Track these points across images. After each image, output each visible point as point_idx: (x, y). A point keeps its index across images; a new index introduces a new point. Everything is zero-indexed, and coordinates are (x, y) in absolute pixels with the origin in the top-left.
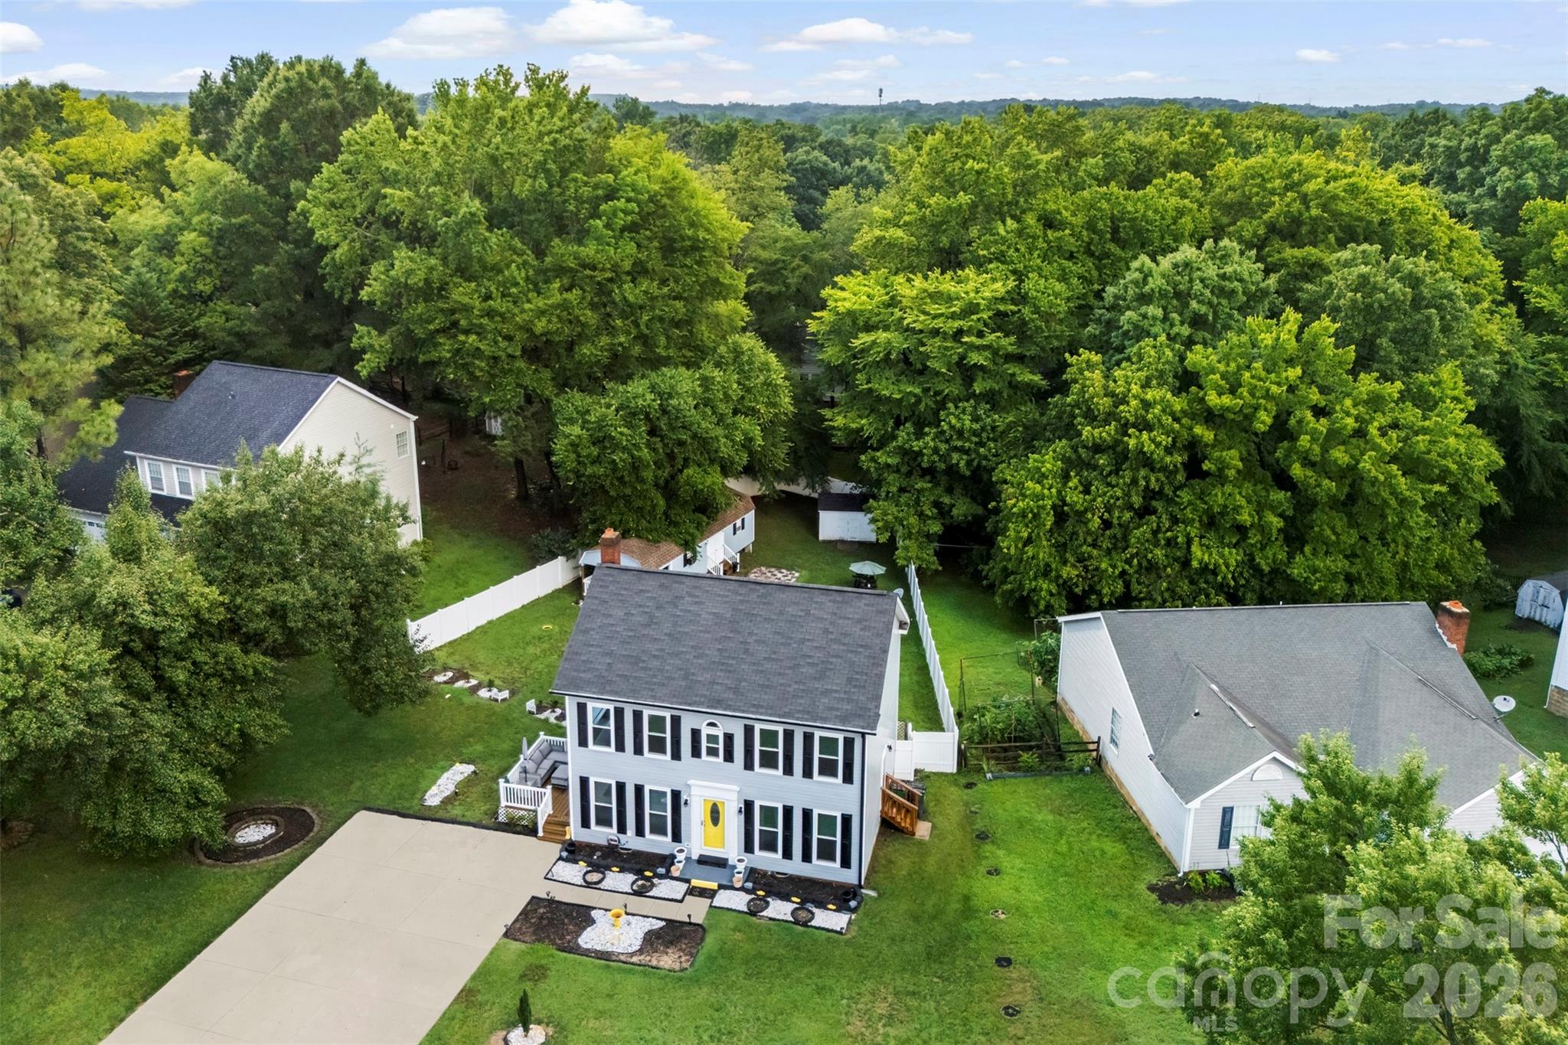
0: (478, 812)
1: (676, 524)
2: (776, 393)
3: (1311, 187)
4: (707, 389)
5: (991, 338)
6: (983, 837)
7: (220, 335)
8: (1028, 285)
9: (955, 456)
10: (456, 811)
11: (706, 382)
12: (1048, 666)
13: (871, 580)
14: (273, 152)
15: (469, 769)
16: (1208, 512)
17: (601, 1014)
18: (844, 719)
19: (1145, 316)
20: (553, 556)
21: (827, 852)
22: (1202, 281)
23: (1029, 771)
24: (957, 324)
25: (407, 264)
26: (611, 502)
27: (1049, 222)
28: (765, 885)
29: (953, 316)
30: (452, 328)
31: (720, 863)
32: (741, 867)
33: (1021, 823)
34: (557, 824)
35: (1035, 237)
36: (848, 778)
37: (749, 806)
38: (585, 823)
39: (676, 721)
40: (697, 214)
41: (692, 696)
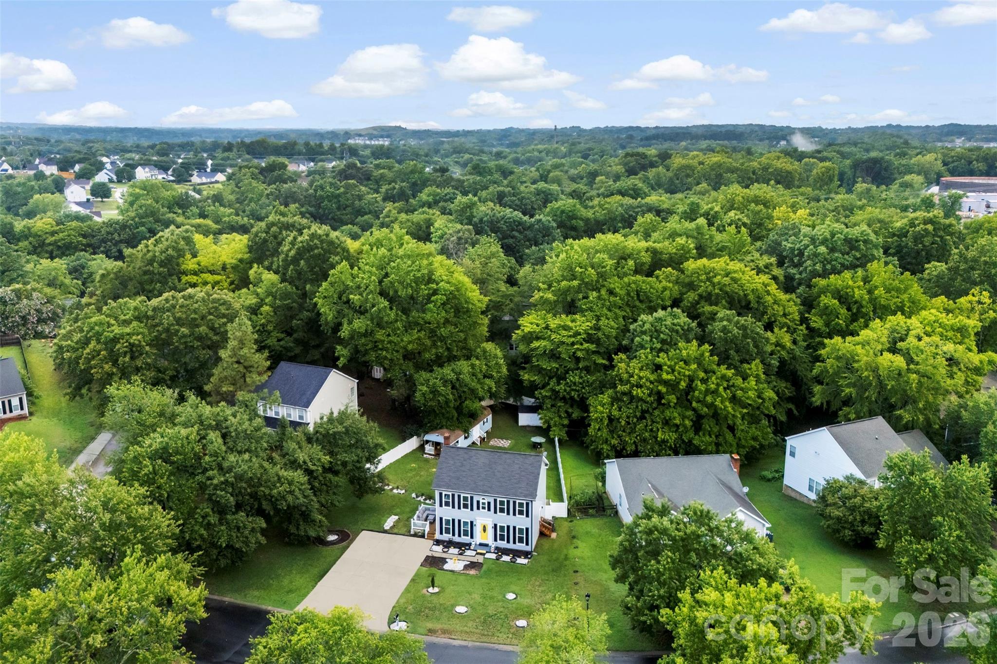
0: (404, 530)
1: (461, 423)
2: (500, 367)
3: (716, 280)
4: (473, 368)
5: (586, 345)
6: (574, 537)
8: (601, 323)
9: (573, 393)
10: (396, 531)
11: (473, 366)
12: (603, 478)
13: (540, 444)
14: (296, 271)
15: (397, 517)
16: (665, 418)
17: (454, 584)
18: (525, 496)
19: (643, 340)
20: (412, 436)
21: (521, 540)
22: (665, 325)
23: (592, 516)
24: (573, 339)
25: (359, 324)
26: (436, 415)
27: (611, 292)
28: (501, 551)
29: (570, 336)
30: (375, 348)
31: (486, 545)
32: (493, 546)
33: (587, 533)
34: (432, 533)
35: (605, 300)
36: (527, 516)
37: (496, 525)
38: (441, 533)
39: (472, 498)
41: (477, 489)
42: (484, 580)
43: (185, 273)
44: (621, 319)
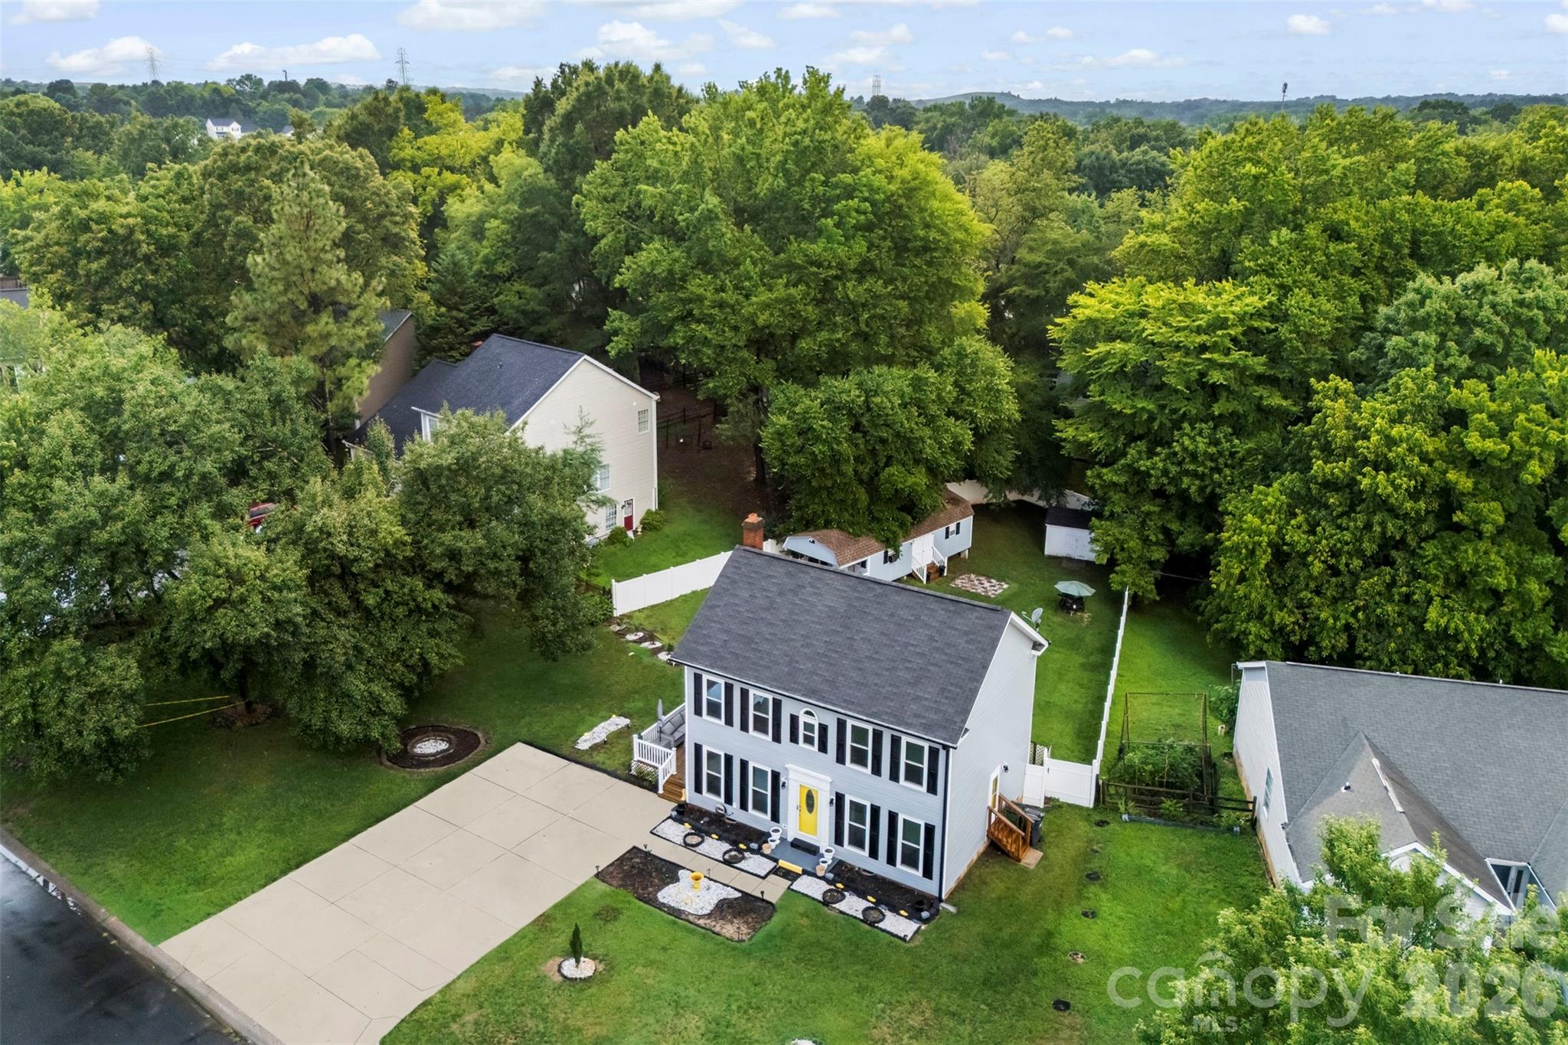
0: (614, 762)
1: (879, 520)
2: (998, 400)
4: (917, 389)
5: (1236, 355)
6: (1093, 877)
7: (509, 312)
8: (1290, 301)
9: (1186, 481)
10: (599, 758)
11: (918, 383)
12: (1231, 713)
13: (1080, 601)
14: (569, 150)
15: (623, 722)
16: (1457, 568)
17: (650, 963)
18: (928, 728)
19: (1415, 343)
21: (910, 859)
22: (1493, 306)
23: (1170, 819)
24: (1201, 339)
25: (654, 254)
27: (1335, 233)
28: (846, 878)
29: (1199, 330)
30: (687, 317)
31: (812, 850)
32: (828, 858)
33: (1140, 872)
34: (675, 784)
35: (1313, 250)
36: (932, 788)
37: (840, 798)
38: (698, 788)
39: (777, 704)
40: (932, 215)
41: (790, 681)
44: (1354, 300)
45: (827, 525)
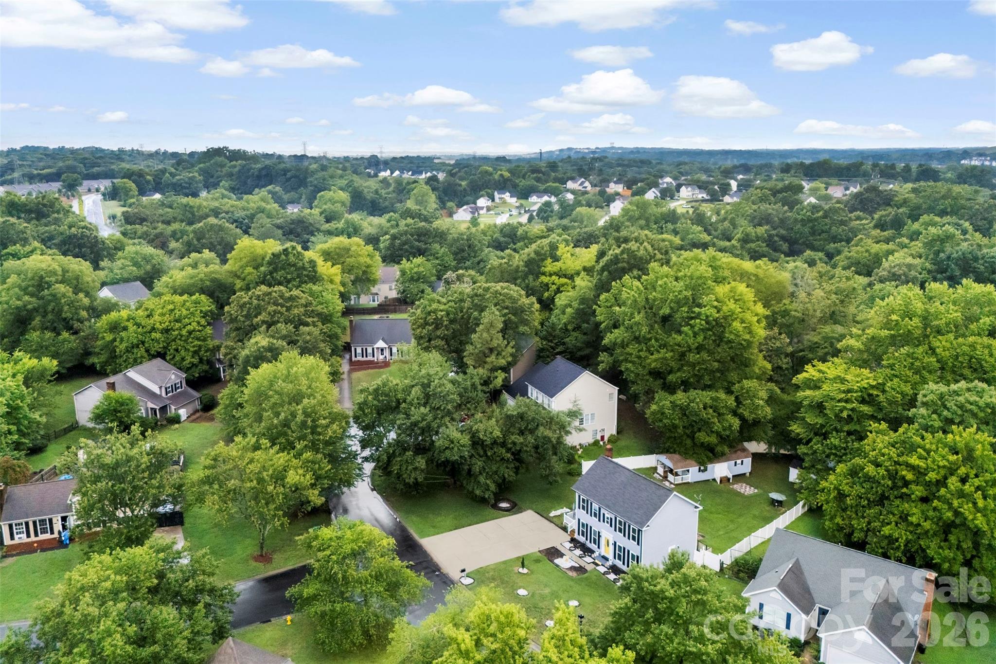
0: (559, 522)
1: (697, 454)
7: (570, 345)
10: (555, 520)
11: (715, 399)
13: (779, 502)
17: (543, 575)
18: (637, 523)
23: (742, 580)
24: (842, 395)
28: (613, 568)
29: (842, 391)
31: (607, 559)
32: (609, 561)
34: (573, 531)
36: (638, 543)
37: (615, 543)
38: (579, 534)
39: (600, 509)
41: (604, 502)
42: (572, 583)
43: (544, 274)
45: (675, 452)
